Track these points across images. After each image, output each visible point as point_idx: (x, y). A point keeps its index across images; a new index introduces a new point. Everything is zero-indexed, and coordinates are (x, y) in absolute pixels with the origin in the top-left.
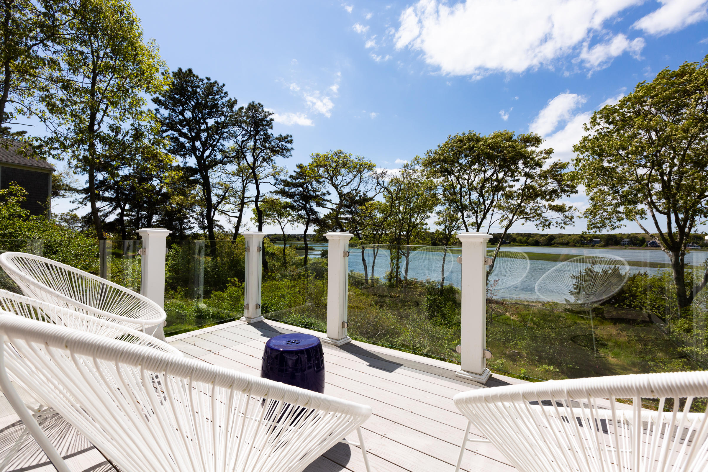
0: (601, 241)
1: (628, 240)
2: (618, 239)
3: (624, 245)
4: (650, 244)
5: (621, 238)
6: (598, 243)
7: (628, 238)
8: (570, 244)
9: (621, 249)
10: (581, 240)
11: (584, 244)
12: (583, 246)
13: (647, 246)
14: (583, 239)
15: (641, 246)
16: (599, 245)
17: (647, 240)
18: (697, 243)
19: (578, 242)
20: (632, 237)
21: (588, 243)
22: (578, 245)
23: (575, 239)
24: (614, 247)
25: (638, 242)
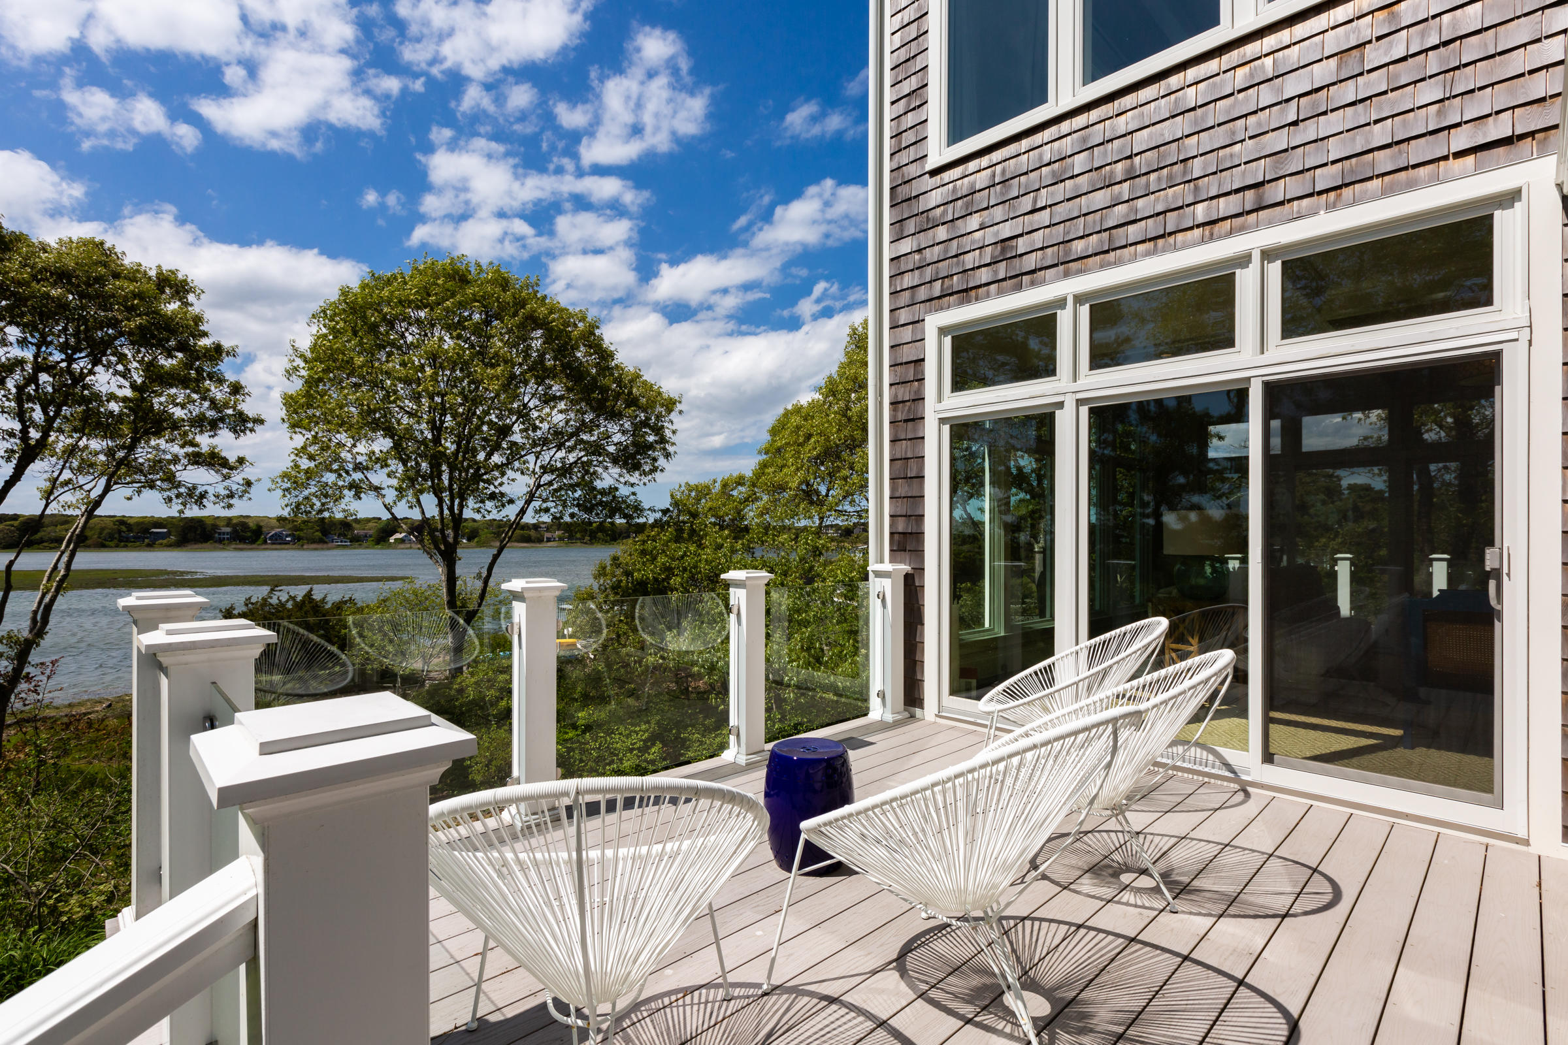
0: (169, 534)
1: (228, 530)
2: (209, 528)
3: (220, 541)
4: (271, 538)
5: (215, 527)
6: (163, 538)
7: (228, 525)
8: (88, 542)
9: (215, 549)
10: (120, 532)
11: (127, 540)
12: (125, 546)
13: (265, 542)
14: (124, 528)
15: (253, 542)
16: (165, 541)
17: (264, 530)
18: (345, 536)
19: (111, 537)
20: (237, 525)
21: (137, 538)
22: (111, 544)
23: (102, 529)
24: (200, 545)
25: (249, 534)
